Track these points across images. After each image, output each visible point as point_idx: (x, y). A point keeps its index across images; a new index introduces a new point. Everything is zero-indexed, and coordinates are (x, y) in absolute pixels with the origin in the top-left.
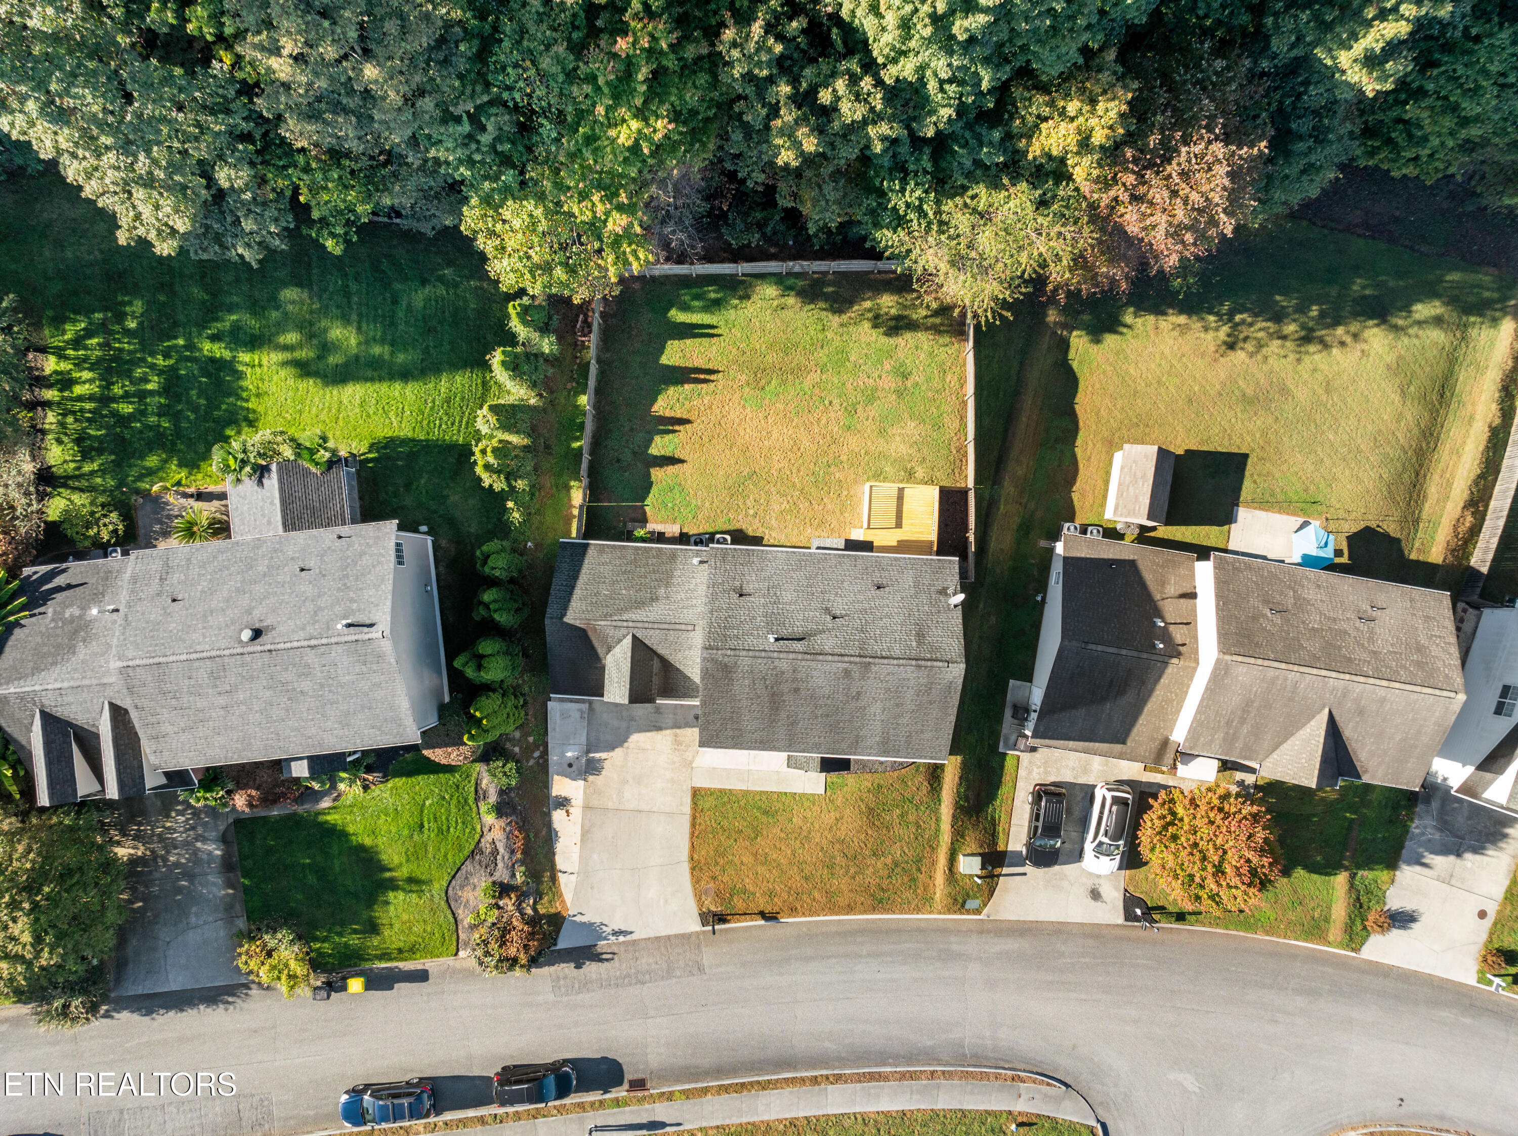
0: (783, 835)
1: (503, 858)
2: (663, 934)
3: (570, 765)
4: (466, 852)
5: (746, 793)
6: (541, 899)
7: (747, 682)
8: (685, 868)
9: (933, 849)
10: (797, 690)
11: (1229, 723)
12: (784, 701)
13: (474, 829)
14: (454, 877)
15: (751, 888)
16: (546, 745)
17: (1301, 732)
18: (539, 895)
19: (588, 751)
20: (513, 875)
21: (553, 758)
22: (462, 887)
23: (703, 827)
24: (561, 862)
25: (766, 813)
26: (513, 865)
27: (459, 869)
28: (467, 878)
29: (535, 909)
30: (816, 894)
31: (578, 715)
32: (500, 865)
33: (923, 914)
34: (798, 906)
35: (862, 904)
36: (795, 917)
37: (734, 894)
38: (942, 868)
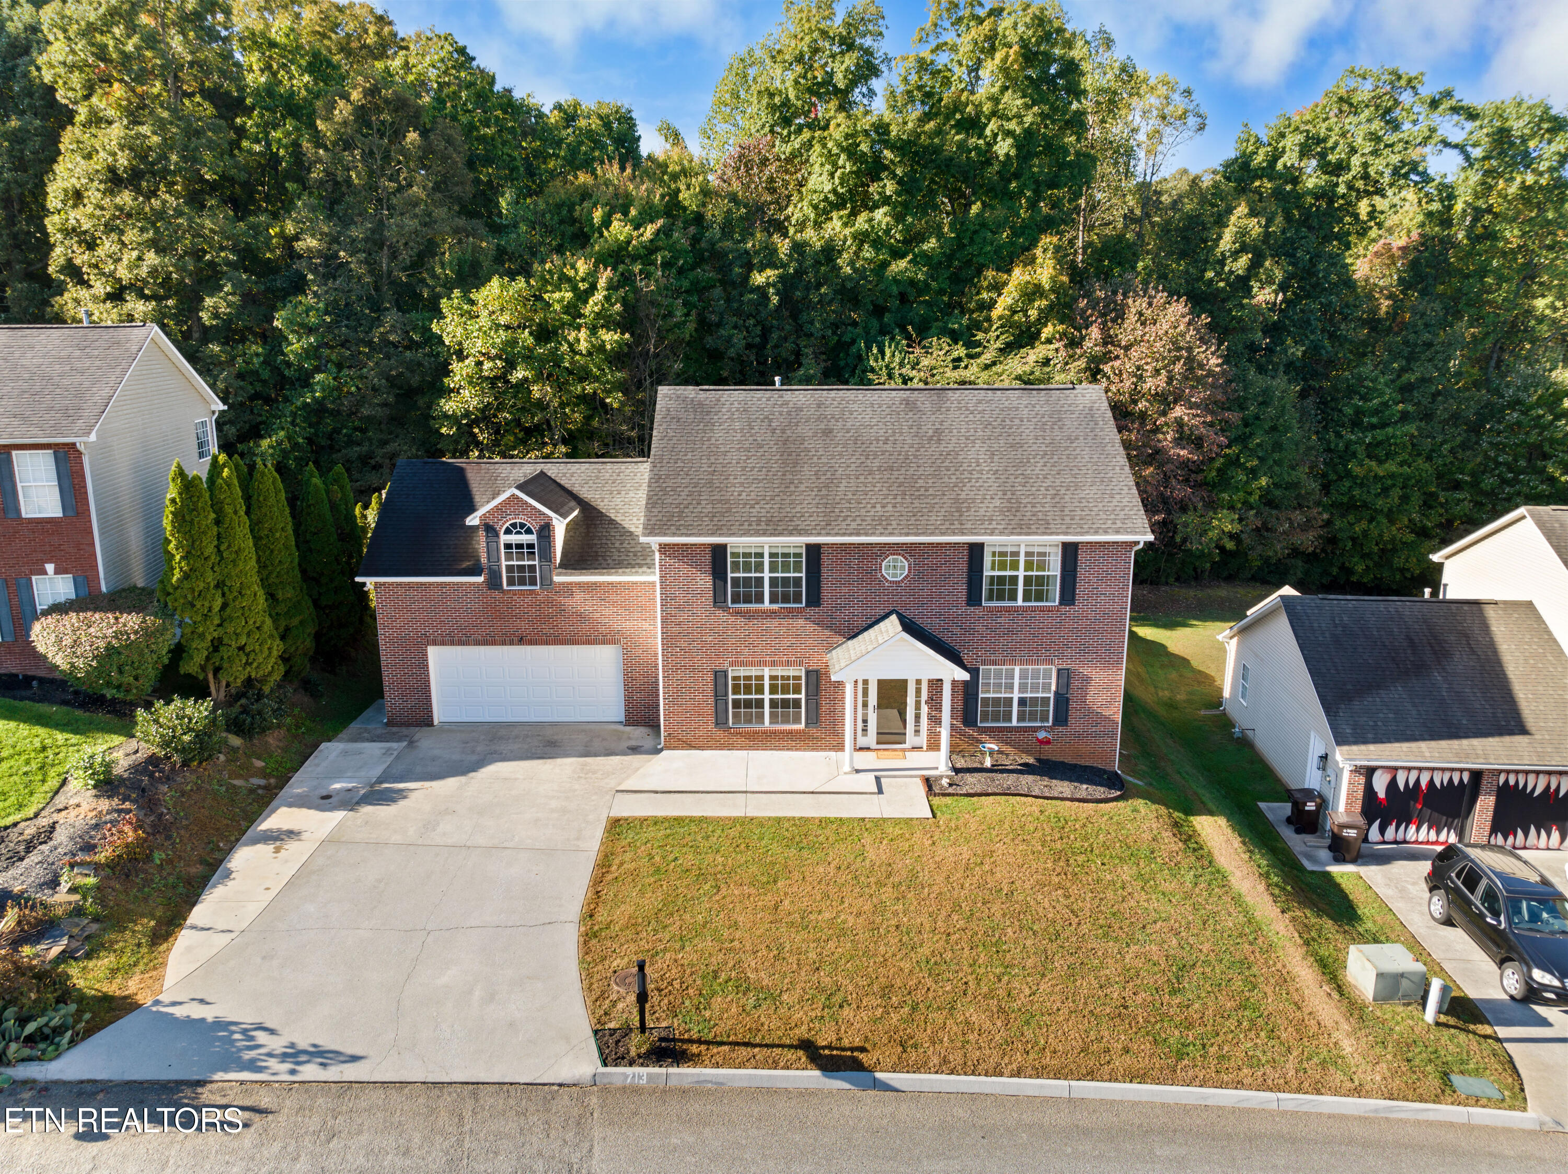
0: (844, 877)
3: (326, 797)
5: (741, 820)
6: (88, 955)
8: (567, 935)
12: (807, 450)
13: (20, 806)
15: (762, 978)
16: (286, 779)
19: (380, 783)
20: (52, 884)
21: (294, 791)
23: (629, 866)
24: (205, 914)
25: (793, 843)
26: (70, 866)
30: (973, 1013)
31: (376, 757)
33: (1336, 1092)
34: (922, 1037)
35: (1126, 1050)
36: (917, 1068)
37: (714, 993)
38: (1316, 989)
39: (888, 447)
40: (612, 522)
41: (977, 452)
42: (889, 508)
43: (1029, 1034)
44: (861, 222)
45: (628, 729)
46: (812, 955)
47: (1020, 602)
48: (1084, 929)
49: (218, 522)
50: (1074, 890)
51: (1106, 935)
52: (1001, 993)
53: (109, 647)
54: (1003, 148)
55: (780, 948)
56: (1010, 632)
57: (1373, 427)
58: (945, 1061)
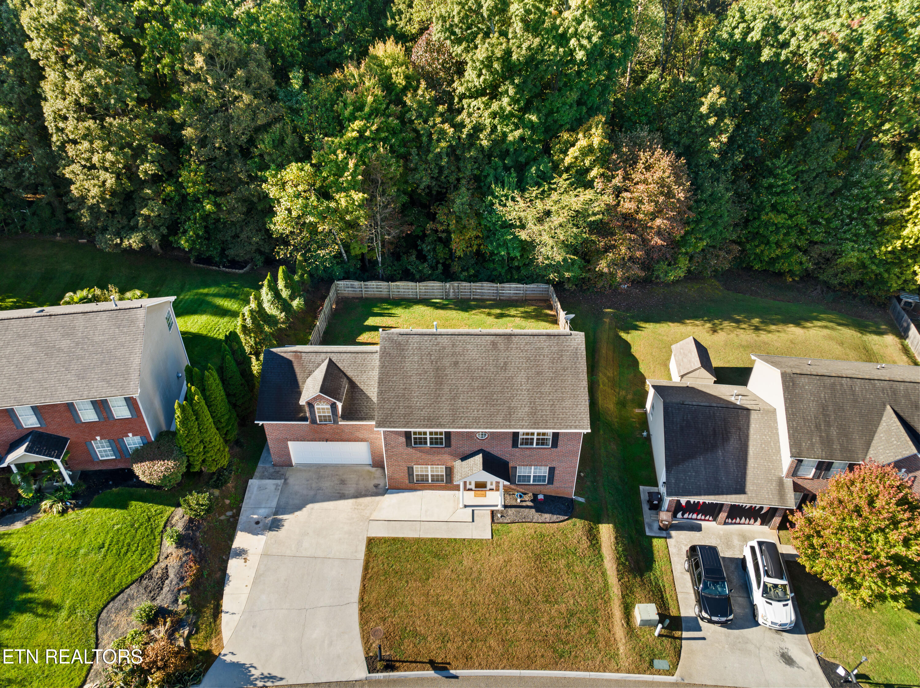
0: (454, 576)
1: (171, 581)
2: (324, 680)
3: (257, 523)
4: (136, 576)
5: (418, 541)
6: (197, 632)
7: (416, 358)
8: (355, 609)
9: (607, 602)
10: (456, 363)
11: (818, 427)
12: (446, 375)
13: (151, 556)
14: (113, 599)
15: (422, 630)
16: (239, 509)
17: (880, 428)
18: (195, 629)
19: (276, 513)
20: (176, 601)
21: (242, 518)
22: (118, 610)
23: (375, 570)
24: (227, 603)
25: (436, 556)
26: (179, 590)
27: (122, 591)
28: (127, 601)
29: (187, 643)
30: (492, 642)
31: (273, 488)
32: (166, 589)
33: (611, 671)
34: (474, 655)
35: (542, 656)
36: (470, 668)
37: (405, 637)
38: (619, 621)
39: (482, 374)
40: (362, 391)
41: (521, 377)
42: (480, 412)
43: (510, 650)
44: (495, 106)
45: (374, 469)
46: (439, 618)
47: (535, 446)
48: (539, 598)
49: (197, 419)
50: (539, 577)
51: (547, 601)
52: (504, 632)
53: (164, 476)
54: (580, 55)
55: (429, 615)
56: (530, 456)
57: (778, 194)
58: (480, 664)
